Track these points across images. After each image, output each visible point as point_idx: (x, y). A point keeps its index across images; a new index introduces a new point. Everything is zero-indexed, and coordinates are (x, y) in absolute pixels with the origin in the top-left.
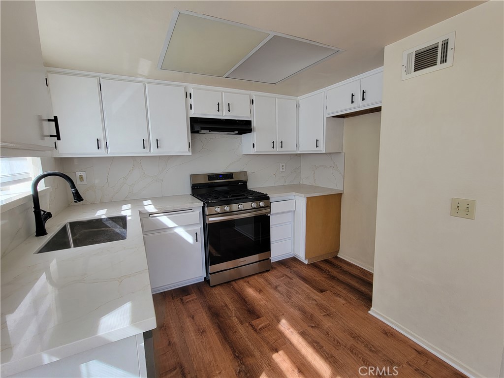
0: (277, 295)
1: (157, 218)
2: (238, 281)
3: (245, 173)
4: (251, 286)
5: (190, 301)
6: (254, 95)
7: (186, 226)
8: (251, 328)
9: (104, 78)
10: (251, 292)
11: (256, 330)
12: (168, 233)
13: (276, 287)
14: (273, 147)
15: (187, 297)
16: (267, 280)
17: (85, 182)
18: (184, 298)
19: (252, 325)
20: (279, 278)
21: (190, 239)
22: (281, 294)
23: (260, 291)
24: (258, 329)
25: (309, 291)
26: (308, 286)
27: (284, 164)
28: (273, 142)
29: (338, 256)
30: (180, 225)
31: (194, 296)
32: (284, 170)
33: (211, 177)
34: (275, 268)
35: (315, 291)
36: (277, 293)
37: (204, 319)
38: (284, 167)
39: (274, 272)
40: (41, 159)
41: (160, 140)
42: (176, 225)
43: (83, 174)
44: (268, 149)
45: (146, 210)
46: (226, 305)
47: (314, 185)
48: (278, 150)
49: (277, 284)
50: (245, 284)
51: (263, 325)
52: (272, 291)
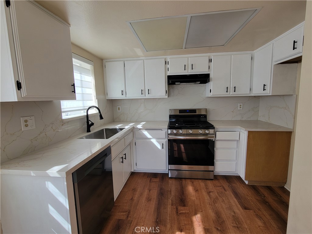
0: (207, 197)
1: (143, 132)
2: (187, 180)
3: (206, 110)
4: (193, 185)
5: (154, 181)
6: (212, 55)
7: (157, 139)
8: (175, 210)
9: (126, 61)
10: (190, 189)
11: (177, 213)
12: (147, 140)
13: (210, 192)
14: (227, 92)
15: (154, 179)
16: (206, 185)
17: (120, 111)
18: (153, 179)
19: (177, 209)
20: (217, 187)
21: (159, 147)
22: (210, 198)
23: (196, 190)
24: (179, 213)
25: (234, 204)
26: (235, 200)
27: (242, 104)
28: (227, 88)
29: (285, 187)
30: (154, 138)
31: (157, 180)
32: (241, 109)
33: (181, 111)
34: (218, 180)
35: (239, 206)
36: (208, 196)
37: (155, 194)
38: (242, 106)
39: (216, 182)
40: (98, 100)
41: (150, 90)
42: (151, 137)
43: (120, 107)
44: (223, 93)
45: (137, 127)
46: (171, 191)
47: (269, 122)
48: (231, 93)
49: (212, 190)
50: (190, 183)
51: (184, 211)
52: (205, 193)
